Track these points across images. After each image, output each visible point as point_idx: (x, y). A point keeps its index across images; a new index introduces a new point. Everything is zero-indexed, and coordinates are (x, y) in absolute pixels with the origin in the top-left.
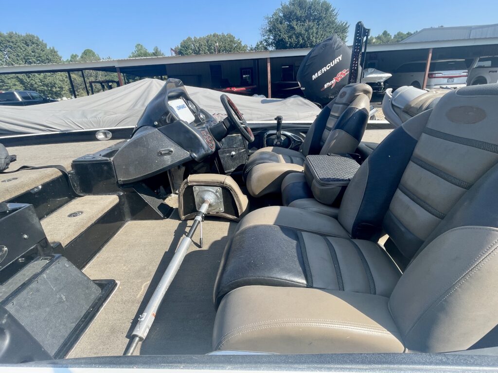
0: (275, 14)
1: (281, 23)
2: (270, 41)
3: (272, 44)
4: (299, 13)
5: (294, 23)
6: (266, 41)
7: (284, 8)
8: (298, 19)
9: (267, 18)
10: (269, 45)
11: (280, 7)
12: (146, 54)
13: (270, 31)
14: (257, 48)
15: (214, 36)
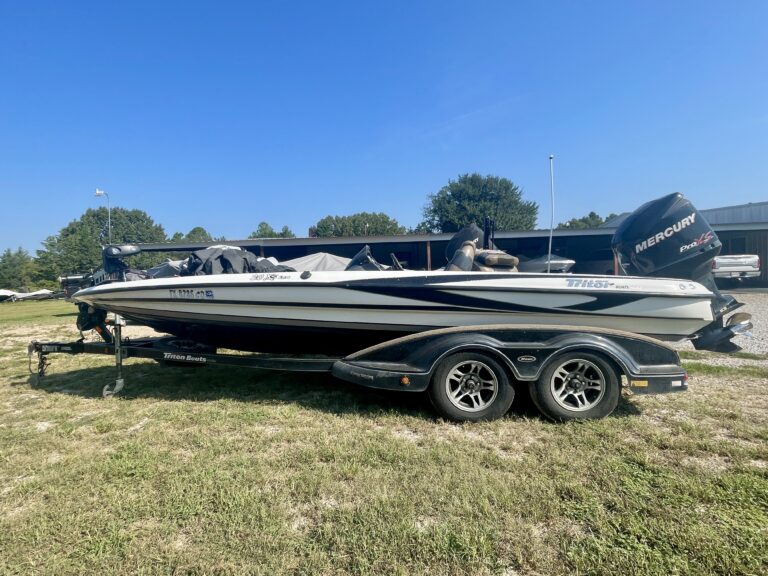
0: (441, 192)
1: (449, 202)
2: (435, 222)
3: (437, 225)
4: (471, 192)
5: (465, 203)
6: (429, 222)
7: (452, 186)
8: (470, 198)
9: (431, 196)
10: (434, 227)
11: (448, 185)
12: (271, 234)
13: (435, 211)
14: (419, 230)
15: (363, 215)
